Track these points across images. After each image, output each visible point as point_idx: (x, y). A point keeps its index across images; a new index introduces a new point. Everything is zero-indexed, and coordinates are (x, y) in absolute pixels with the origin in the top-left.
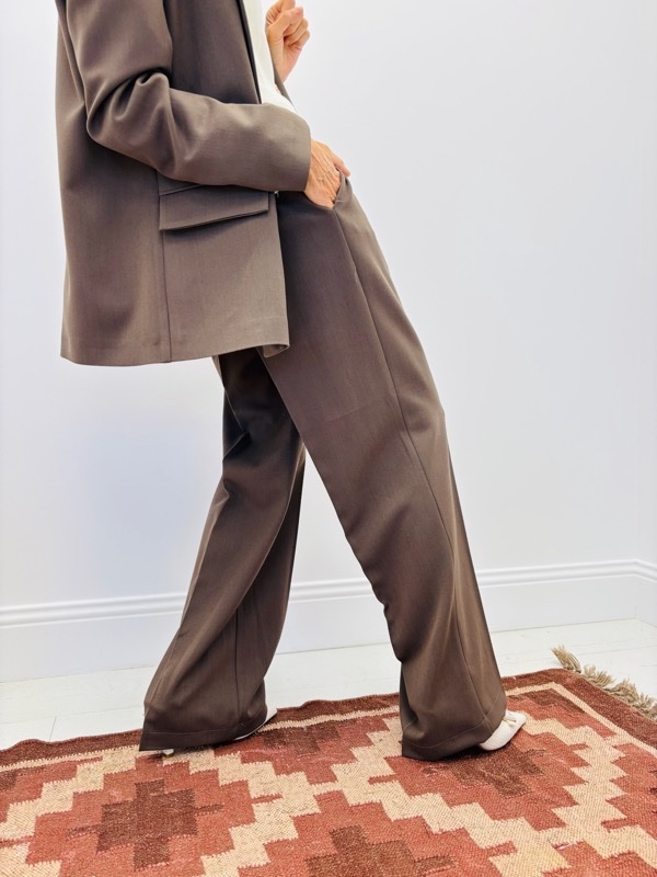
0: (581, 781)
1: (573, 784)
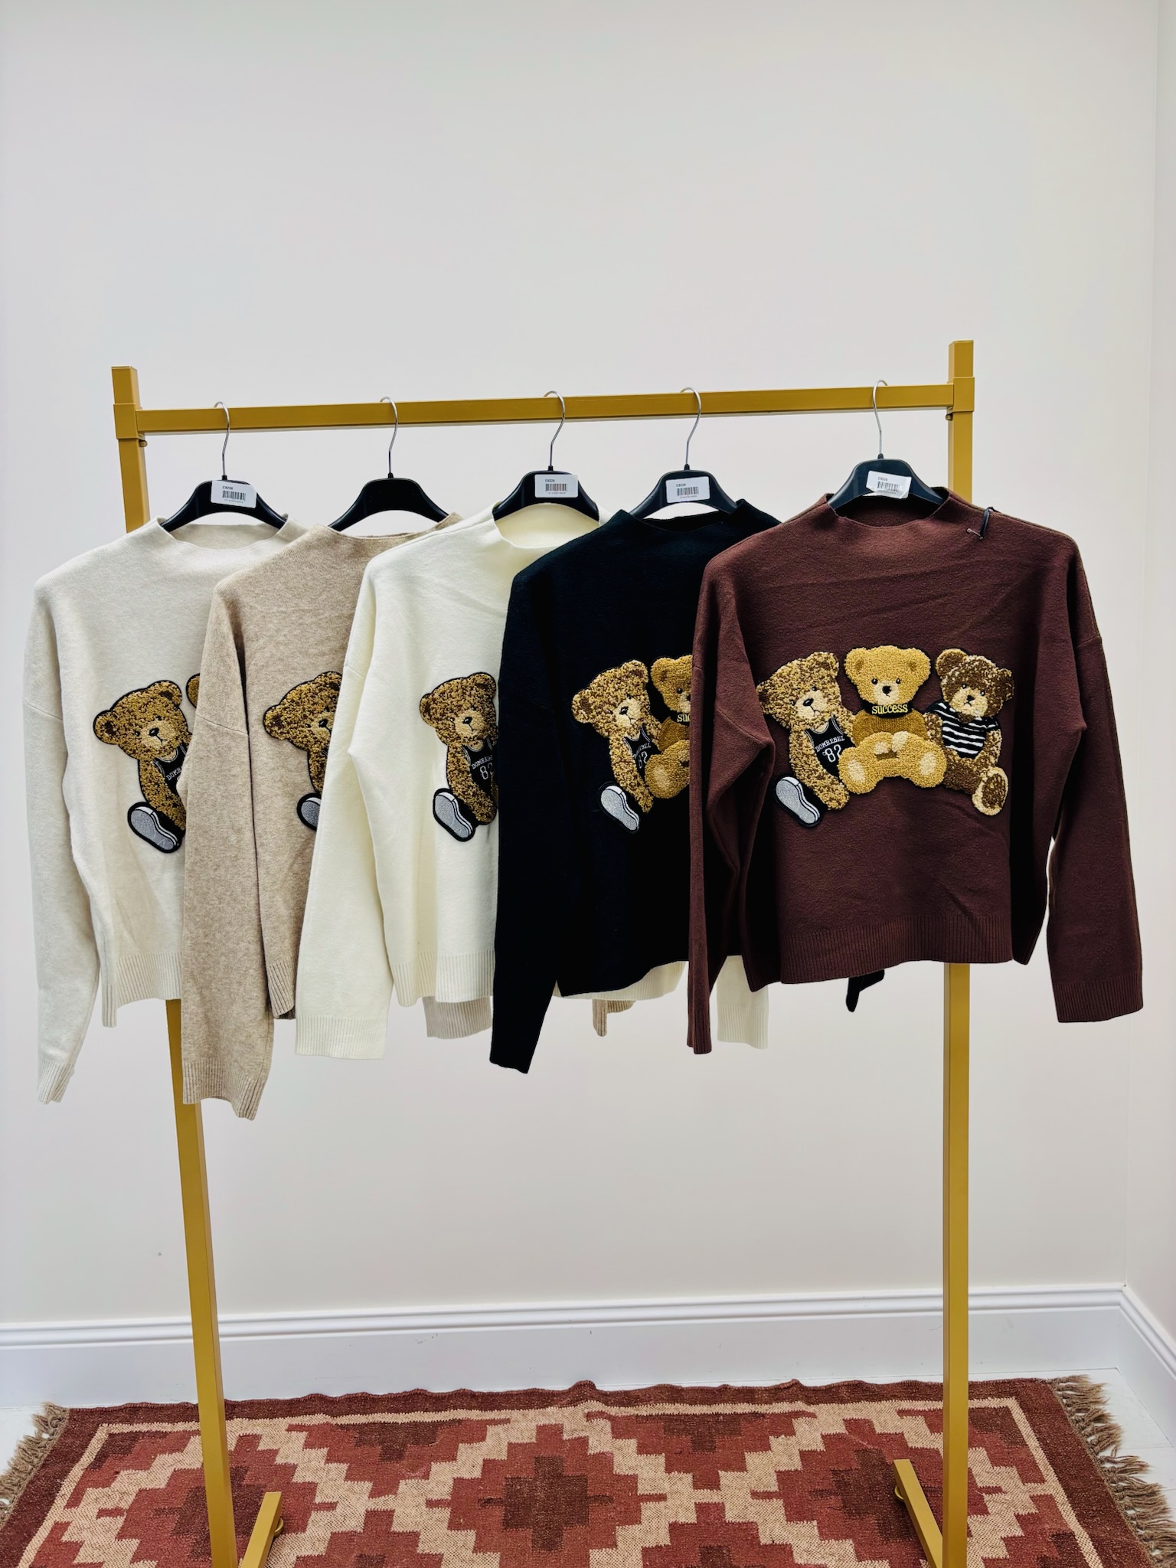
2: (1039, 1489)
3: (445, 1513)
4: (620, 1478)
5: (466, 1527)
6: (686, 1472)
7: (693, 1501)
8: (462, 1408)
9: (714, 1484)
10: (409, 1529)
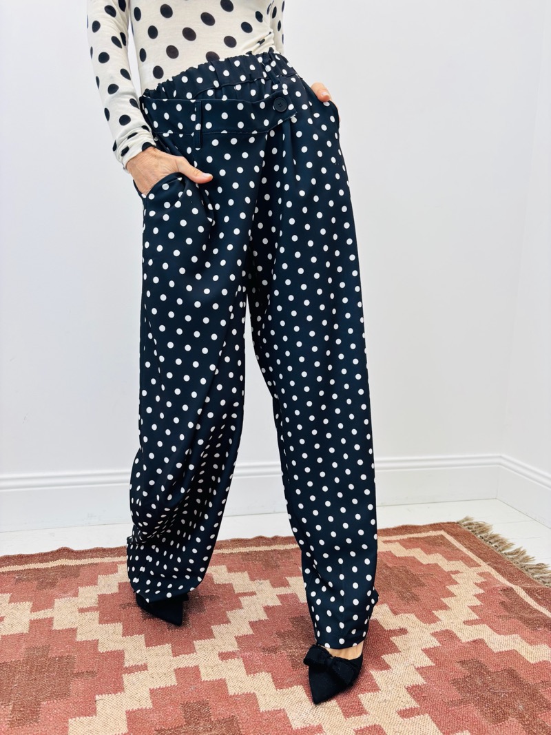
0: (452, 595)
1: (448, 596)
2: (480, 570)
3: (96, 615)
4: (219, 586)
5: (113, 621)
6: (265, 579)
7: (275, 594)
8: (97, 557)
9: (286, 584)
10: (67, 627)
